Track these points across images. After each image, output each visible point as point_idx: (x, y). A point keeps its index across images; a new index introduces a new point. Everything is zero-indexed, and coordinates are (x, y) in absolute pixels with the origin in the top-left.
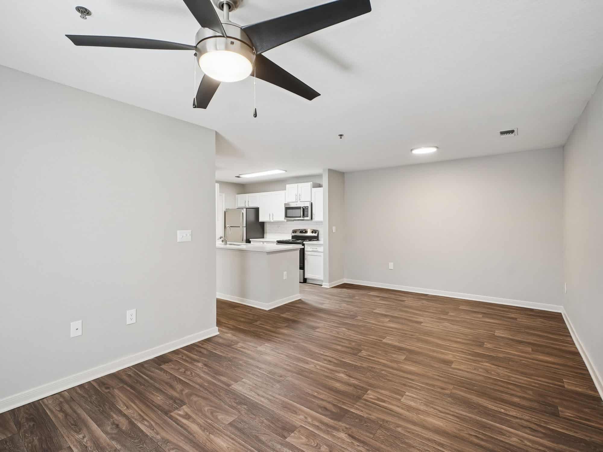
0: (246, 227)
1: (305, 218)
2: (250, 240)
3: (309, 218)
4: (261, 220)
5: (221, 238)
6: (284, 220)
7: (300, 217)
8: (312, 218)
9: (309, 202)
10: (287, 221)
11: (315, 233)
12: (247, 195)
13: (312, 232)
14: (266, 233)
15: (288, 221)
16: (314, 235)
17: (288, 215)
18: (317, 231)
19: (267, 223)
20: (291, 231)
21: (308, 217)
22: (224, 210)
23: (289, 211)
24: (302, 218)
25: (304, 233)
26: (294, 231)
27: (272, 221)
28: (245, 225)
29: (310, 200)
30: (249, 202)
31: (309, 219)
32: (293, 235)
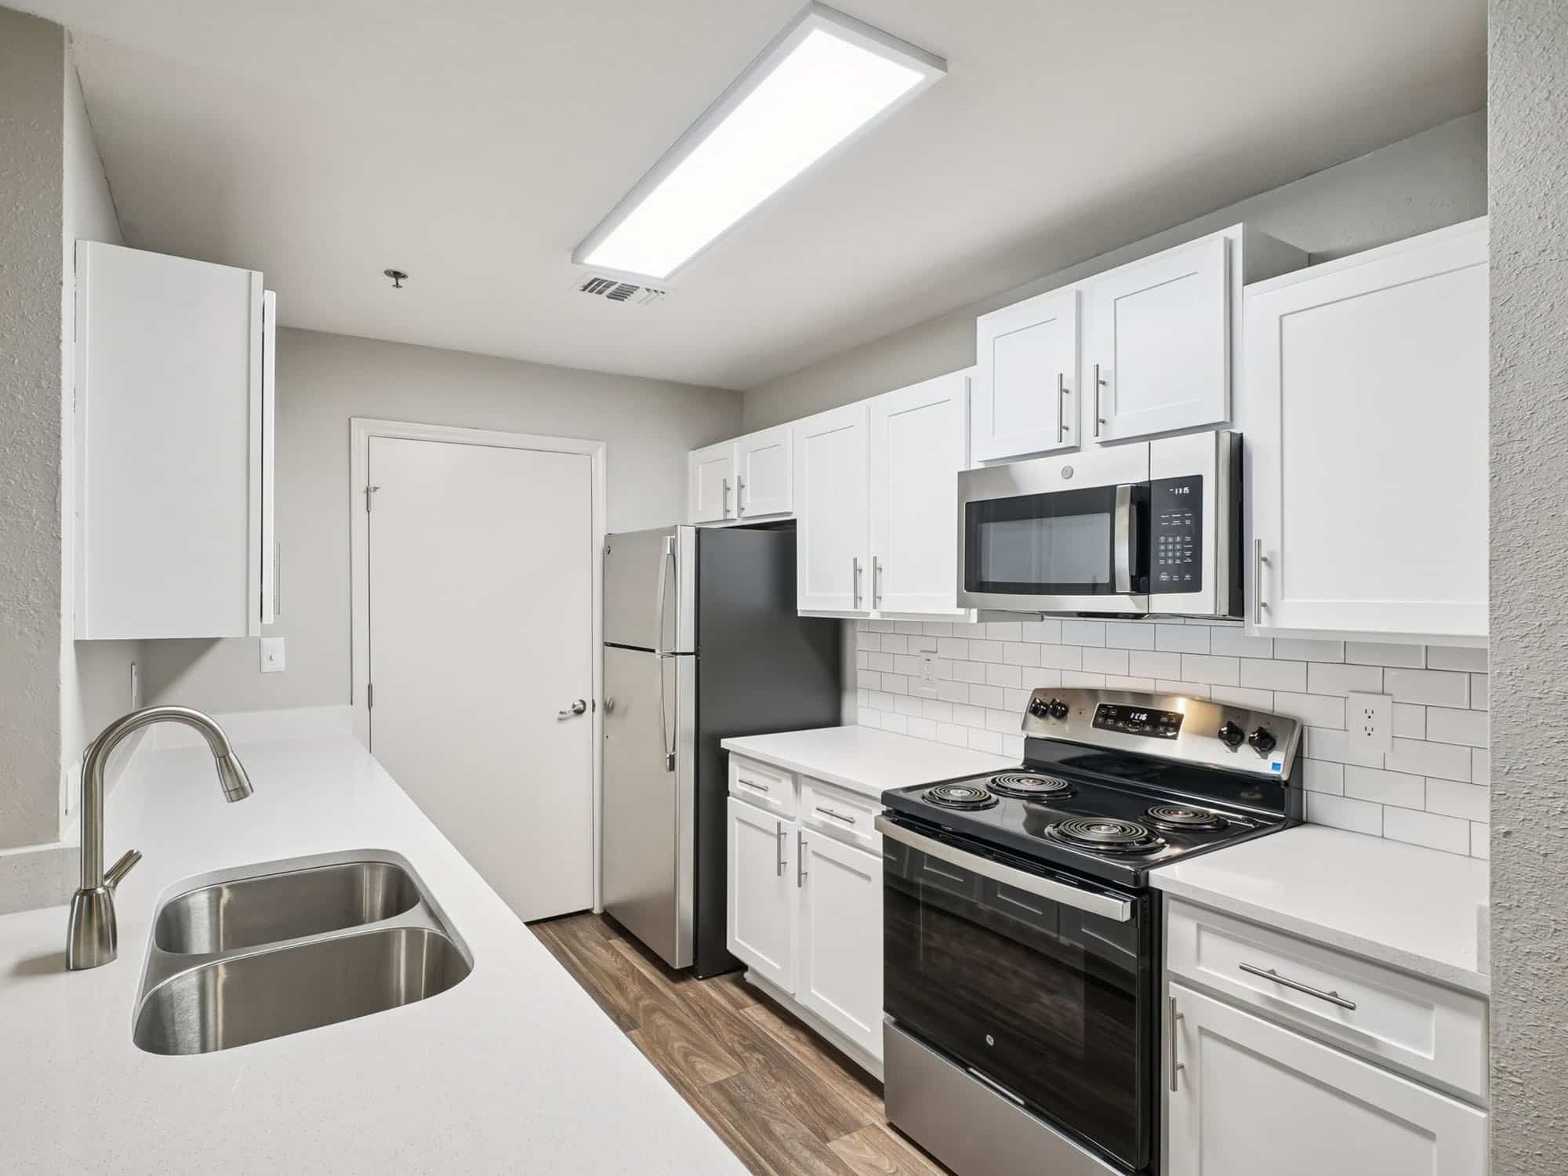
0: (696, 653)
1: (1161, 602)
2: (726, 743)
3: (1209, 598)
4: (811, 601)
5: (579, 712)
6: (962, 611)
7: (1111, 589)
8: (1237, 607)
9: (1212, 433)
10: (981, 619)
11: (1265, 742)
12: (735, 446)
13: (1233, 736)
14: (855, 690)
15: (985, 616)
16: (1246, 760)
17: (992, 576)
18: (1294, 722)
19: (859, 628)
20: (1024, 701)
21: (1195, 586)
22: (600, 543)
23: (995, 534)
24: (1123, 603)
25: (1141, 729)
26: (1049, 706)
27: (874, 615)
28: (687, 642)
29: (1220, 416)
30: (741, 487)
31: (1209, 611)
32: (1042, 729)
